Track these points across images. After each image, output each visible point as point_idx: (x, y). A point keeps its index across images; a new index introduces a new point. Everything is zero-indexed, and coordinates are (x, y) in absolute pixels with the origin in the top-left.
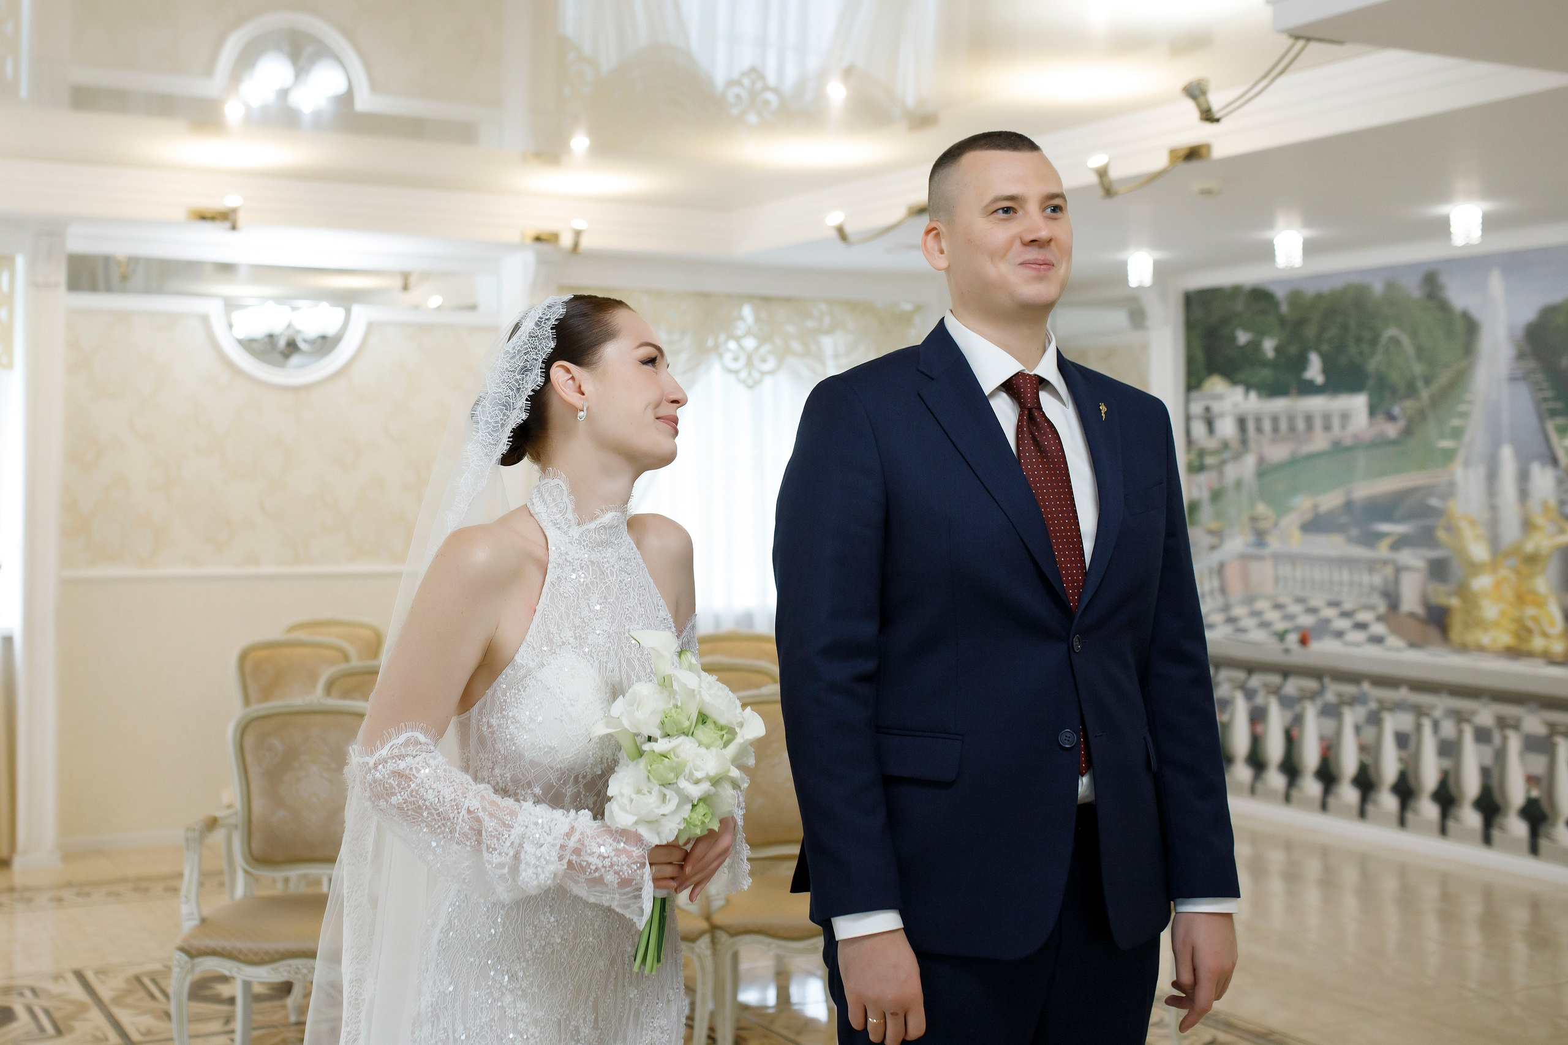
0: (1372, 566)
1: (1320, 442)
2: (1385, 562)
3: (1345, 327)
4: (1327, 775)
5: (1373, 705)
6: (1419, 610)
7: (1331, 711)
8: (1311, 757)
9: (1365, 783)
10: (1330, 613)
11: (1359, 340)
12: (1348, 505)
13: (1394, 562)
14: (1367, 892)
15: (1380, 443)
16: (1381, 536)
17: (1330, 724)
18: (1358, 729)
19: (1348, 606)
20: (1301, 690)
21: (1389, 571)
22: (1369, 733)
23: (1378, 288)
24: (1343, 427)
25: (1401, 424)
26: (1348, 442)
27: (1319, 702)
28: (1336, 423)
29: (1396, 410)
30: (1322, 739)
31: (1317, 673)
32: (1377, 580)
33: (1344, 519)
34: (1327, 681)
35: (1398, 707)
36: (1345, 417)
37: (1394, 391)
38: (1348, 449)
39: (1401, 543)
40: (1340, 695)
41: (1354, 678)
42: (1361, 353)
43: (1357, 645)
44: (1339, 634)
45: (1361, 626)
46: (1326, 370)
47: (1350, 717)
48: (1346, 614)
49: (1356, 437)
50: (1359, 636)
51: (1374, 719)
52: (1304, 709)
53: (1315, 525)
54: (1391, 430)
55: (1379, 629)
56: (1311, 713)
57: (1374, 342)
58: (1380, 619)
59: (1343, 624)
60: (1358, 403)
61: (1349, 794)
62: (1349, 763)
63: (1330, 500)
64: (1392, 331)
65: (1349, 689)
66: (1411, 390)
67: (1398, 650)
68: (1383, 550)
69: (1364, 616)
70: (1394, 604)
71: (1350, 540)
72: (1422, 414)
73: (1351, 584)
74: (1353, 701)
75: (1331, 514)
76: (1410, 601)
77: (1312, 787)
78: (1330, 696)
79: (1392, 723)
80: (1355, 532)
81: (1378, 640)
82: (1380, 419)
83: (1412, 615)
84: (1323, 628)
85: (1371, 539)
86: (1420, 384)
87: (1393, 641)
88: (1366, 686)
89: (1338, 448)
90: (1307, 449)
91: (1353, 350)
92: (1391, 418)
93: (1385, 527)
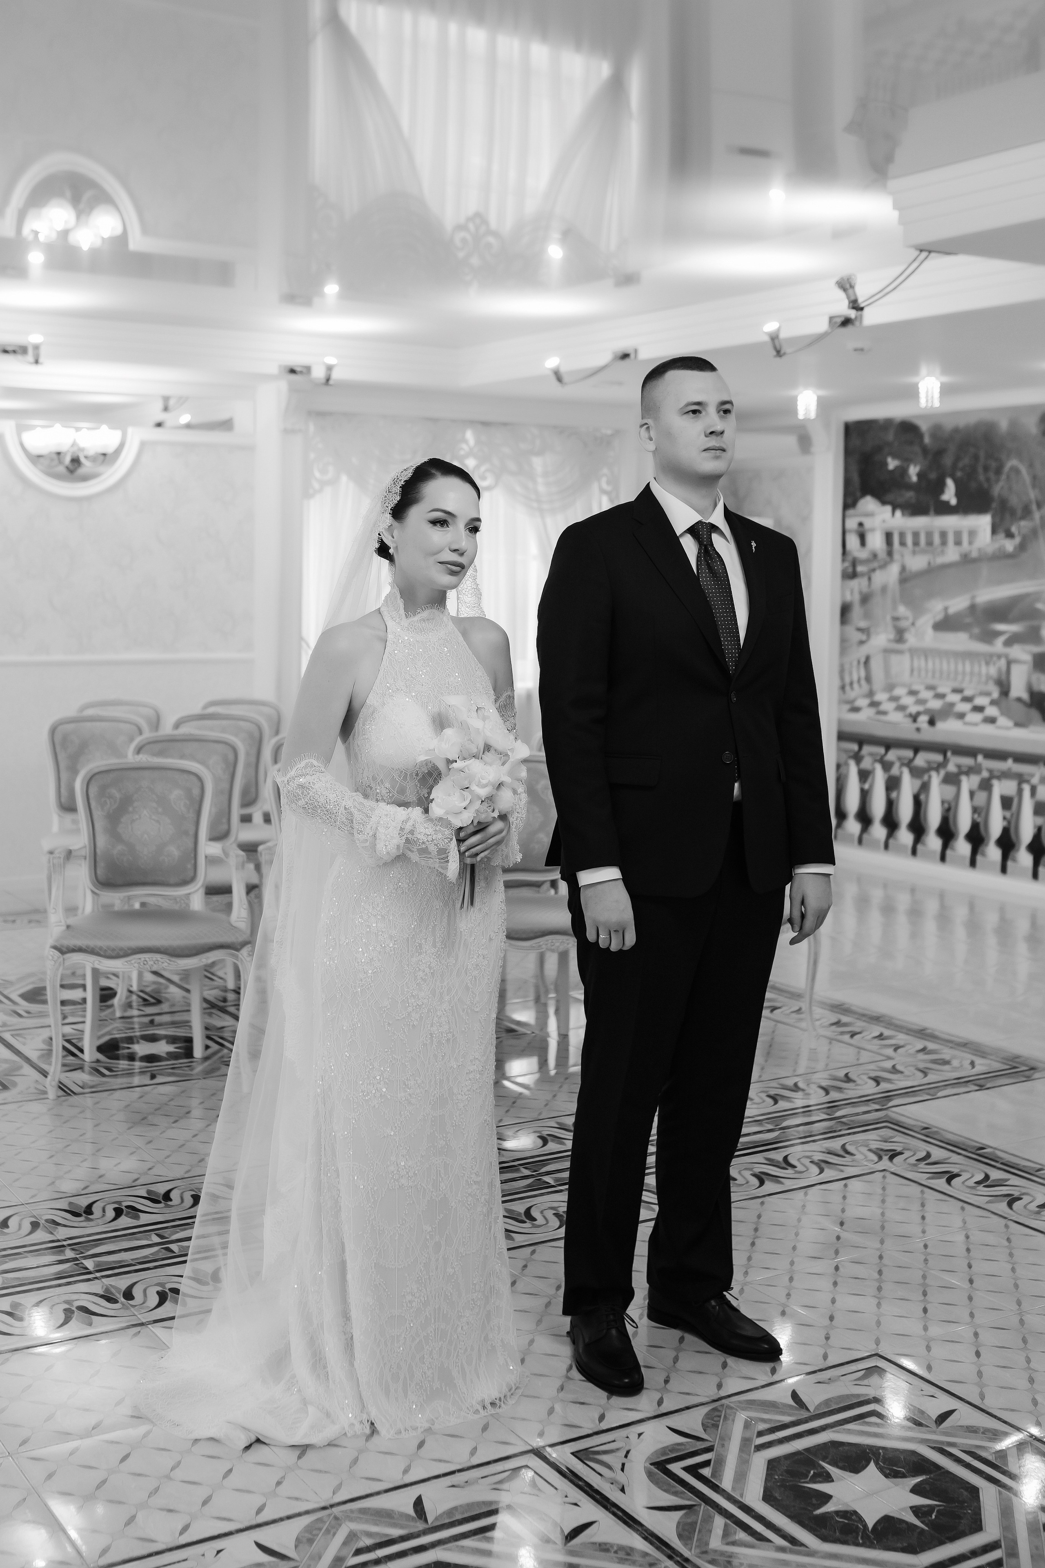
0: (989, 659)
1: (952, 554)
2: (999, 657)
3: (976, 458)
4: (946, 833)
5: (985, 774)
6: (1025, 696)
7: (952, 780)
8: (934, 819)
9: (976, 838)
10: (954, 698)
11: (986, 469)
12: (973, 608)
13: (1006, 656)
14: (974, 927)
15: (1001, 556)
16: (998, 634)
17: (950, 790)
18: (972, 794)
19: (968, 693)
20: (928, 762)
21: (1003, 663)
22: (981, 797)
23: (1004, 425)
24: (970, 543)
25: (1017, 540)
26: (974, 554)
27: (942, 773)
28: (965, 539)
29: (1014, 529)
30: (943, 802)
31: (942, 749)
32: (993, 671)
33: (968, 620)
34: (949, 754)
35: (1005, 775)
36: (972, 534)
37: (1013, 512)
38: (974, 561)
39: (1012, 640)
40: (959, 766)
41: (971, 752)
42: (988, 480)
43: (976, 724)
44: (961, 716)
45: (979, 709)
46: (958, 494)
47: (967, 784)
48: (967, 699)
49: (979, 550)
50: (977, 717)
51: (986, 786)
52: (930, 777)
53: (946, 624)
54: (1009, 546)
55: (992, 711)
56: (935, 780)
57: (998, 471)
58: (993, 703)
59: (965, 707)
60: (983, 522)
61: (962, 847)
62: (964, 823)
63: (958, 604)
64: (1013, 462)
65: (967, 761)
66: (1027, 512)
67: (1007, 728)
68: (998, 645)
69: (980, 701)
70: (1005, 692)
71: (972, 637)
72: (1034, 532)
73: (972, 673)
74: (970, 771)
75: (959, 615)
76: (1018, 689)
77: (933, 842)
78: (951, 768)
79: (1000, 788)
80: (976, 630)
81: (992, 720)
82: (1001, 535)
83: (1019, 700)
84: (948, 711)
85: (989, 636)
86: (1034, 507)
87: (1003, 721)
88: (980, 758)
89: (966, 560)
90: (940, 560)
91: (982, 477)
92: (1010, 535)
93: (1000, 627)
